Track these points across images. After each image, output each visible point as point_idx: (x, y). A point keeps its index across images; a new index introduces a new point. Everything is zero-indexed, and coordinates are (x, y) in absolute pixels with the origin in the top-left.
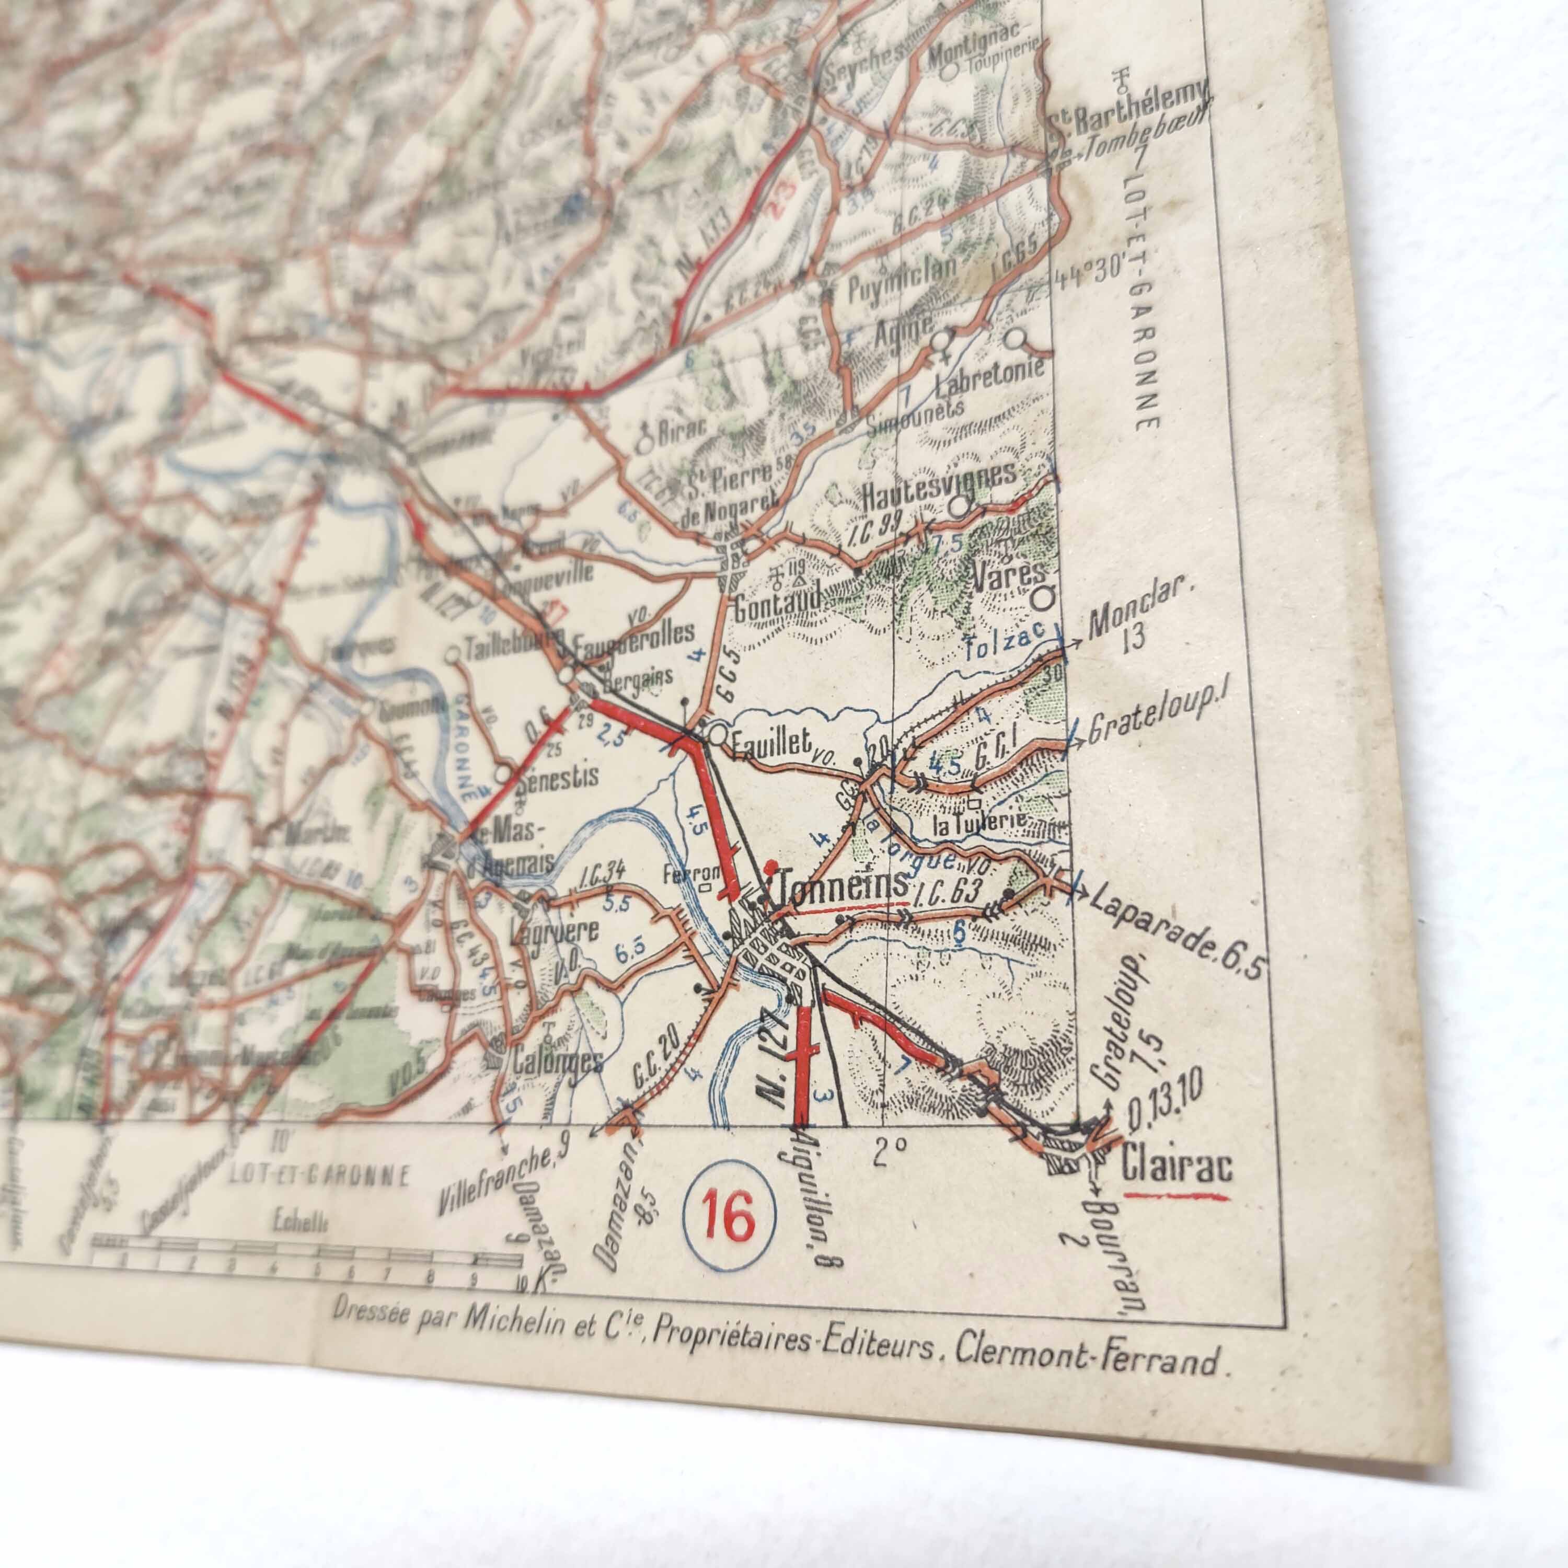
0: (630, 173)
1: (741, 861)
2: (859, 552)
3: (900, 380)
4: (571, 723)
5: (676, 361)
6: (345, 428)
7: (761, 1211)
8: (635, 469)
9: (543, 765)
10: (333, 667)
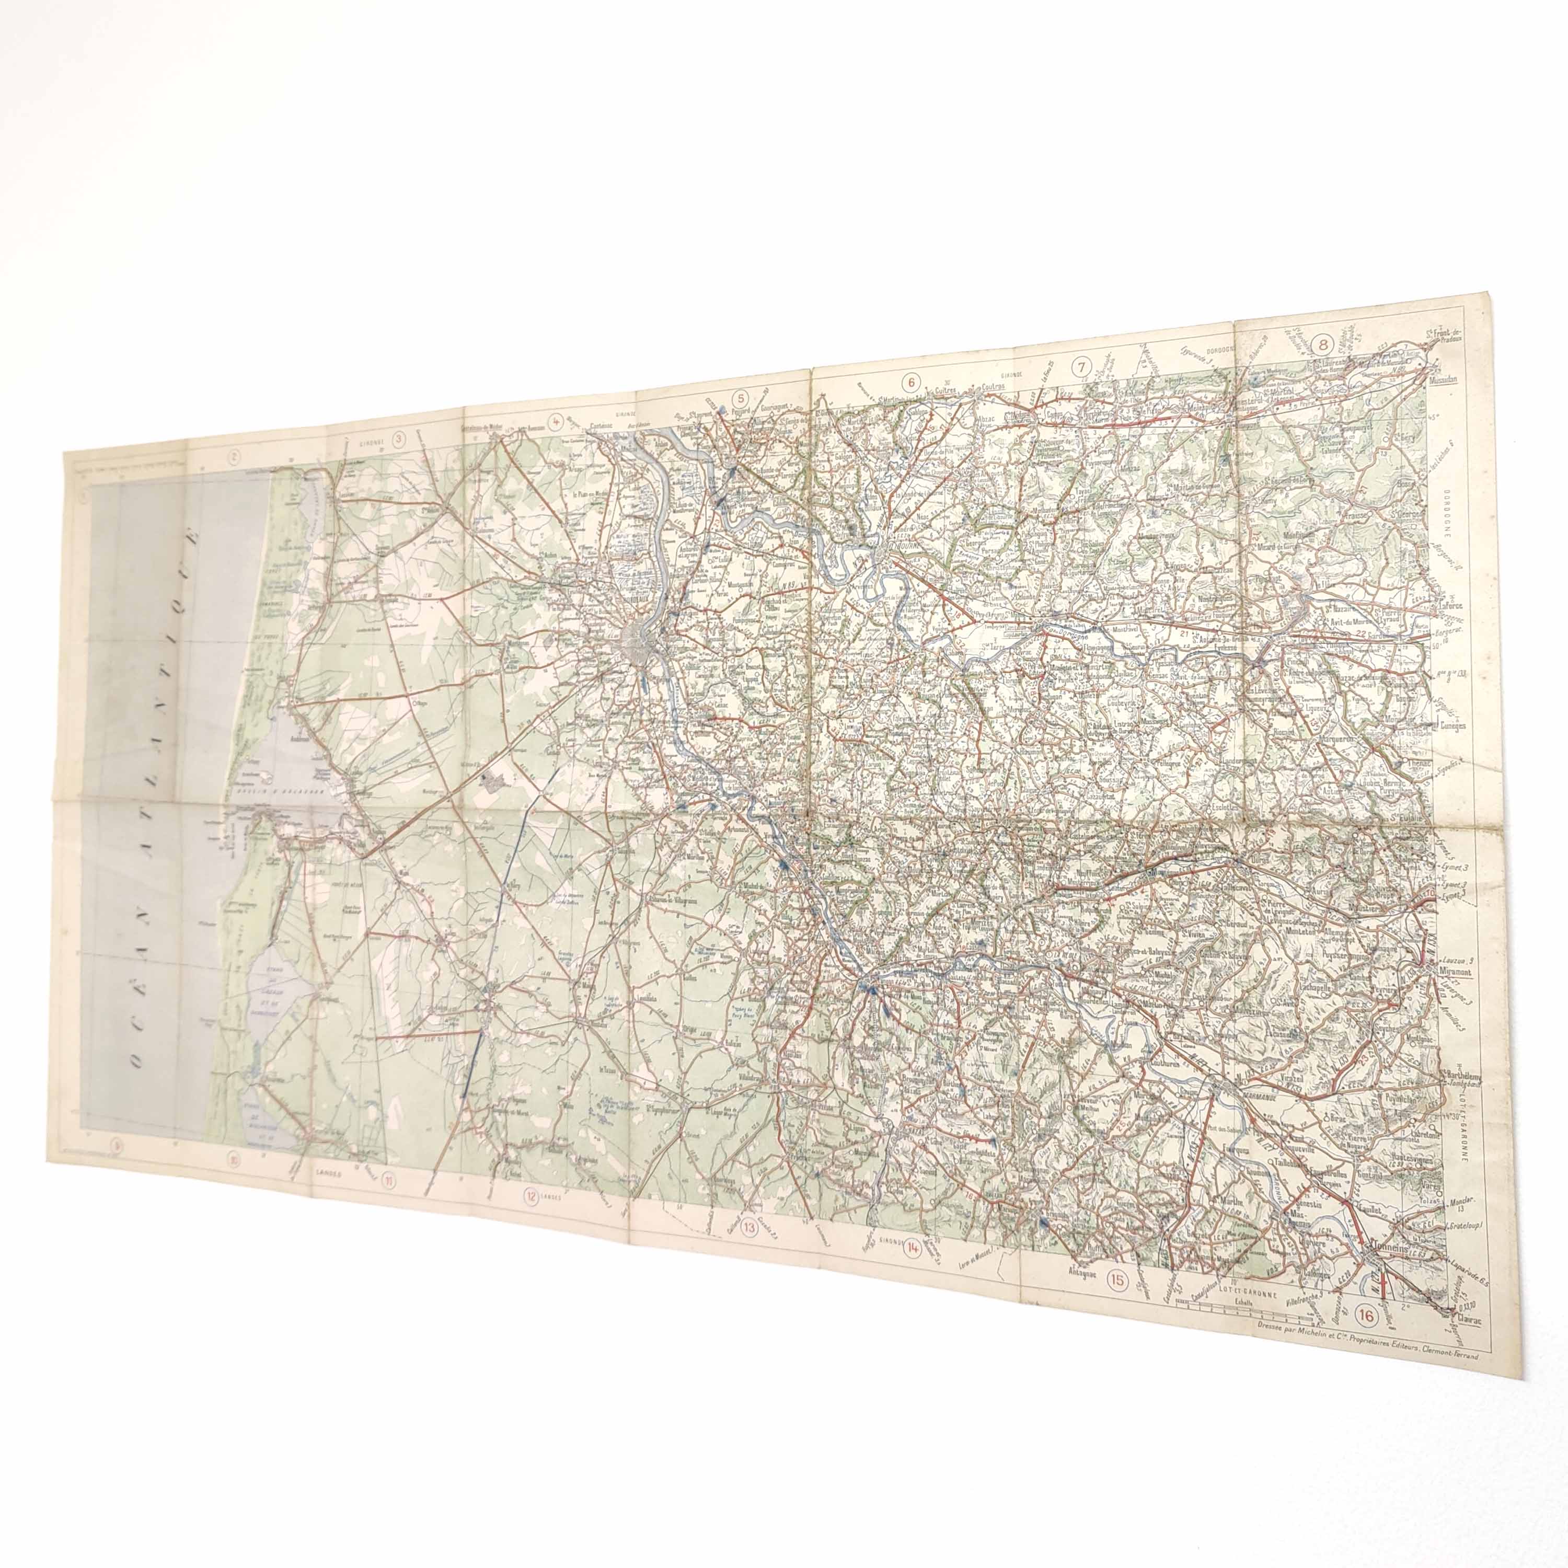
0: (1313, 1031)
1: (1364, 1235)
2: (1392, 1169)
3: (1401, 1128)
4: (1312, 1190)
5: (1335, 1098)
6: (1219, 1078)
7: (1375, 1315)
8: (1324, 1125)
9: (1304, 1199)
10: (1228, 1153)
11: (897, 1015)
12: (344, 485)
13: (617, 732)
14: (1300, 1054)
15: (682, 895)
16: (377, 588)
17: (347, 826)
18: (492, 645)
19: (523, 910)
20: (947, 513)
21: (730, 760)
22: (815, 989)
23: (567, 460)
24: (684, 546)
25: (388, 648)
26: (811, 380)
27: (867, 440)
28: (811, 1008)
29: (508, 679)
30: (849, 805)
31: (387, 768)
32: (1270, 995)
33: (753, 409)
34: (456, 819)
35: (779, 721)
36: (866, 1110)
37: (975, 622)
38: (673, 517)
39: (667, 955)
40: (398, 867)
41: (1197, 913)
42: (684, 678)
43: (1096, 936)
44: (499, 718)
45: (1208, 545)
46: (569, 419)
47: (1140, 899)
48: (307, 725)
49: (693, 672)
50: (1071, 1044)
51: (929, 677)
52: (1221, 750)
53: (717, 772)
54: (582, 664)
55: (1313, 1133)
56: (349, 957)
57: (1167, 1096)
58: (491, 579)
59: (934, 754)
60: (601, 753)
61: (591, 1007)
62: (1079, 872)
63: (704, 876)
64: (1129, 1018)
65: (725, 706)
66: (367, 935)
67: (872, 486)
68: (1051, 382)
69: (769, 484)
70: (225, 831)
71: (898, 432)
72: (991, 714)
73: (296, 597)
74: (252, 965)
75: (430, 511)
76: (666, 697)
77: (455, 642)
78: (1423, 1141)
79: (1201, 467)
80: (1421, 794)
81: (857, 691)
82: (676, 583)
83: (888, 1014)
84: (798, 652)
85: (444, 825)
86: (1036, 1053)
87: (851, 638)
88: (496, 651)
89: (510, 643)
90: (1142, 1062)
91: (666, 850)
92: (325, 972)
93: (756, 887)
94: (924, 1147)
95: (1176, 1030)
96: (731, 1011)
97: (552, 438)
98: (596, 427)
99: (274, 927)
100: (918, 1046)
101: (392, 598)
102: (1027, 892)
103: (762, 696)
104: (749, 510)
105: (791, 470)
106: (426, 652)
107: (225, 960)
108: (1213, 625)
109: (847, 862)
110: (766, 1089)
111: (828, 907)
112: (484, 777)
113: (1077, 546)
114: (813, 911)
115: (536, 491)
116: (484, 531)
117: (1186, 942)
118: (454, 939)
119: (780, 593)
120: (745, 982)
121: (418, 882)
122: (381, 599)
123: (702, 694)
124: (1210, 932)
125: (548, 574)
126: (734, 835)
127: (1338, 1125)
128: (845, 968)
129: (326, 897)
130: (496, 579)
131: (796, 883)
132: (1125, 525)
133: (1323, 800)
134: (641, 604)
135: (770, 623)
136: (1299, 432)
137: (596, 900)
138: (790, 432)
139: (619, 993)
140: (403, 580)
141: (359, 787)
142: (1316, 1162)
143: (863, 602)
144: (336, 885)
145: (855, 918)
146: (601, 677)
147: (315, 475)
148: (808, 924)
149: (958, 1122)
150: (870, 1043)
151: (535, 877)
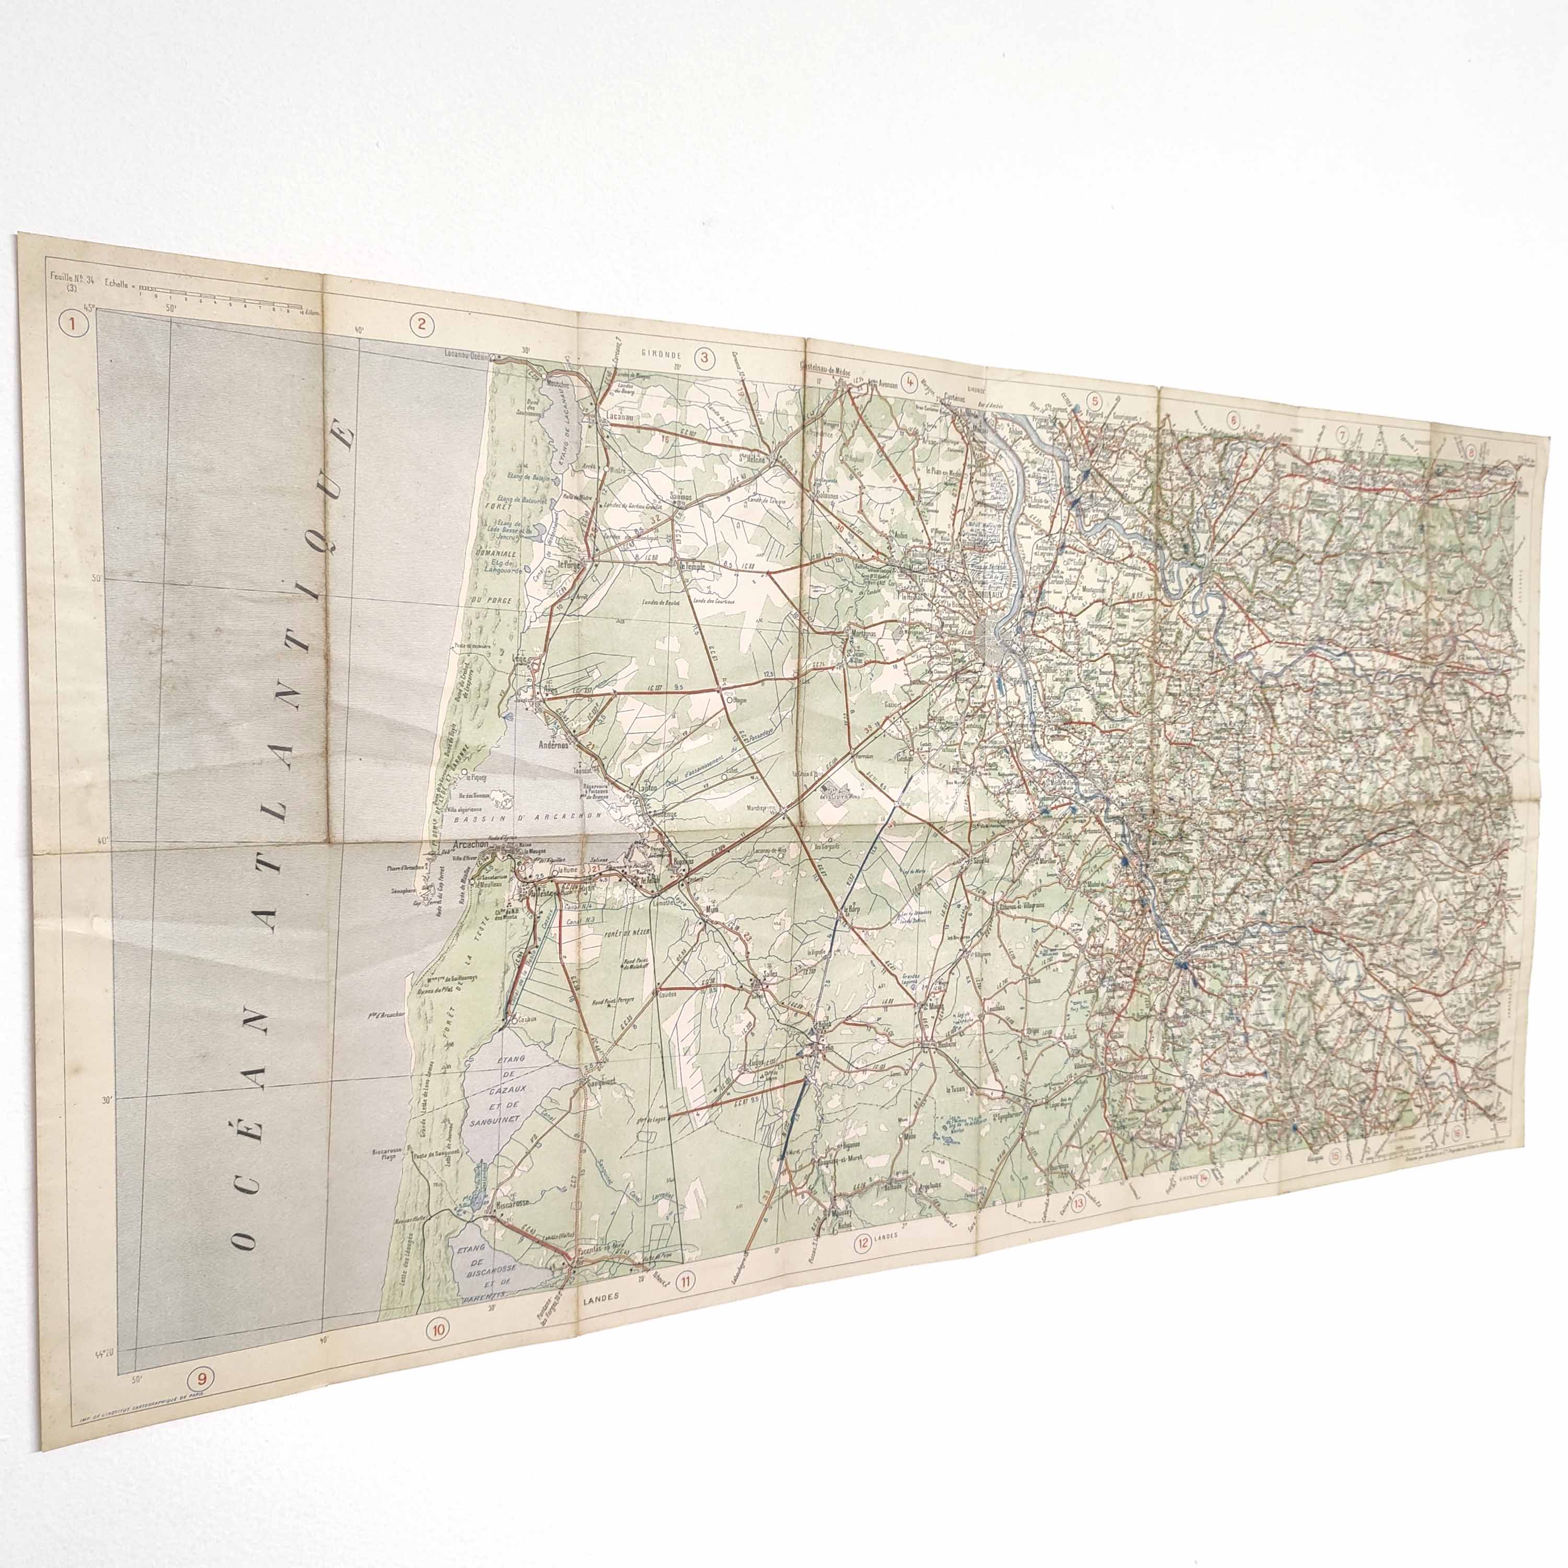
0: (1445, 948)
1: (1459, 1081)
2: (1476, 1032)
3: (1483, 1004)
4: (1437, 1058)
5: (1453, 992)
6: (1395, 991)
7: (1461, 1132)
8: (1446, 1012)
9: (1433, 1066)
10: (1397, 1044)
11: (1201, 983)
12: (610, 405)
13: (971, 736)
14: (1437, 966)
15: (1031, 901)
16: (674, 549)
17: (638, 857)
18: (834, 633)
19: (863, 935)
20: (1252, 544)
21: (1085, 764)
22: (1138, 972)
23: (920, 430)
24: (1040, 544)
25: (691, 629)
26: (1159, 399)
27: (1200, 466)
28: (1133, 990)
29: (853, 674)
30: (1184, 803)
31: (695, 780)
32: (1425, 925)
33: (1105, 414)
34: (796, 838)
35: (1127, 725)
36: (1175, 1071)
37: (1269, 642)
38: (1029, 512)
39: (1015, 962)
40: (704, 902)
41: (1391, 872)
42: (1041, 681)
43: (1334, 897)
44: (843, 719)
45: (1410, 596)
46: (923, 382)
47: (1360, 866)
48: (564, 726)
49: (1050, 675)
50: (1317, 984)
51: (1239, 688)
52: (1413, 750)
53: (1074, 776)
54: (935, 661)
55: (1440, 1020)
56: (631, 1023)
57: (1368, 1012)
58: (834, 555)
59: (1242, 755)
60: (958, 759)
61: (938, 1028)
62: (1327, 849)
63: (1054, 879)
64: (1349, 957)
65: (1080, 710)
66: (655, 993)
67: (1202, 510)
68: (1322, 444)
69: (1120, 493)
70: (426, 879)
71: (1223, 464)
72: (1279, 721)
73: (538, 547)
74: (471, 1059)
75: (750, 460)
76: (1023, 700)
77: (787, 627)
78: (1493, 1010)
79: (1408, 532)
80: (1507, 779)
81: (1187, 699)
82: (1033, 582)
83: (1196, 984)
84: (1144, 661)
85: (777, 846)
86: (1296, 996)
87: (1182, 649)
88: (838, 641)
89: (854, 633)
90: (1355, 989)
91: (1022, 855)
92: (596, 1049)
93: (1097, 885)
94: (1216, 1092)
95: (1374, 962)
96: (1071, 1005)
97: (906, 400)
98: (949, 398)
99: (509, 1002)
100: (1216, 1007)
101: (696, 564)
102: (1295, 867)
103: (1113, 701)
104: (1102, 516)
105: (1139, 483)
106: (747, 637)
107: (420, 1059)
108: (1410, 655)
109: (1176, 854)
110: (1096, 1072)
111: (1156, 896)
112: (824, 788)
113: (1335, 584)
114: (1143, 902)
115: (887, 458)
116: (826, 496)
117: (1384, 894)
118: (775, 980)
119: (1130, 602)
120: (1082, 977)
121: (732, 918)
122: (679, 564)
123: (1058, 698)
124: (1396, 885)
125: (898, 556)
126: (1089, 836)
127: (1453, 1010)
128: (1165, 950)
129: (596, 953)
130: (840, 556)
131: (1131, 878)
132: (1363, 571)
133: (1464, 785)
134: (994, 600)
135: (1120, 630)
136: (1458, 515)
137: (946, 914)
138: (1139, 445)
139: (970, 1008)
140: (712, 543)
141: (655, 806)
142: (1441, 1038)
143: (1192, 617)
144: (609, 935)
145: (1174, 904)
146: (955, 676)
147: (565, 379)
148: (1137, 914)
149: (1243, 1064)
150: (1180, 1012)
151: (878, 897)
